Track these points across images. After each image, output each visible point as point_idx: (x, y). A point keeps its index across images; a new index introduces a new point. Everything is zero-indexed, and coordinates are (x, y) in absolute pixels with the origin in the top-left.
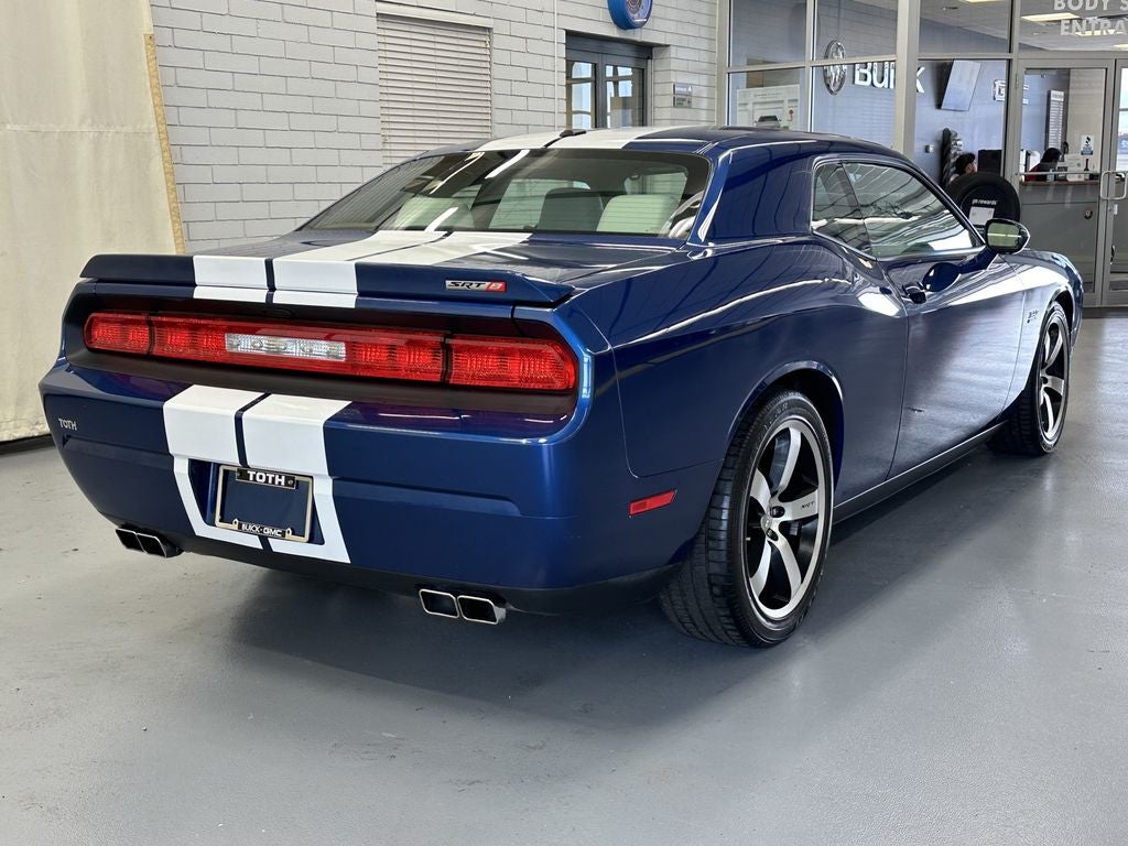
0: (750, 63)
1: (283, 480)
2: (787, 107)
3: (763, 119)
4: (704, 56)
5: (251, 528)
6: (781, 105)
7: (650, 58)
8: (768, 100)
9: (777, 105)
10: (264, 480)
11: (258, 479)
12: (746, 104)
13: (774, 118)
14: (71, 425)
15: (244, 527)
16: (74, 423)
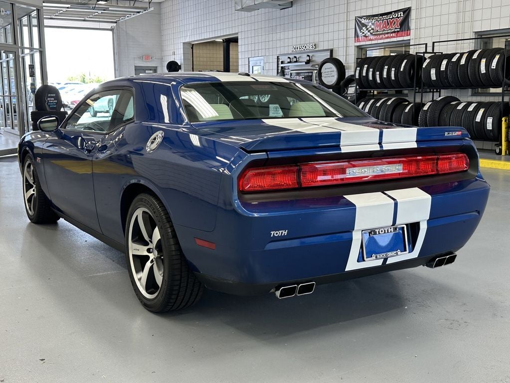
5: (382, 256)
10: (383, 232)
11: (381, 233)
14: (282, 233)
15: (378, 257)
16: (285, 231)
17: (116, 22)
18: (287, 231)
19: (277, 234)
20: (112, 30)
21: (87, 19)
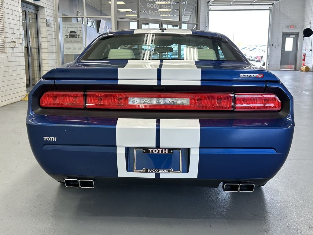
0: (63, 15)
1: (167, 151)
2: (79, 29)
3: (71, 32)
4: (52, 12)
5: (152, 171)
6: (77, 28)
7: (38, 10)
8: (72, 26)
9: (76, 28)
10: (157, 152)
11: (154, 152)
12: (65, 27)
13: (75, 32)
14: (52, 139)
15: (148, 170)
16: (55, 138)
17: (272, 5)
18: (56, 138)
19: (48, 139)
20: (269, 9)
21: (253, 4)
